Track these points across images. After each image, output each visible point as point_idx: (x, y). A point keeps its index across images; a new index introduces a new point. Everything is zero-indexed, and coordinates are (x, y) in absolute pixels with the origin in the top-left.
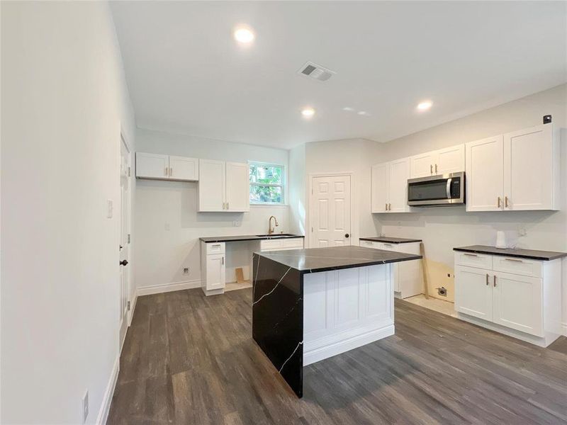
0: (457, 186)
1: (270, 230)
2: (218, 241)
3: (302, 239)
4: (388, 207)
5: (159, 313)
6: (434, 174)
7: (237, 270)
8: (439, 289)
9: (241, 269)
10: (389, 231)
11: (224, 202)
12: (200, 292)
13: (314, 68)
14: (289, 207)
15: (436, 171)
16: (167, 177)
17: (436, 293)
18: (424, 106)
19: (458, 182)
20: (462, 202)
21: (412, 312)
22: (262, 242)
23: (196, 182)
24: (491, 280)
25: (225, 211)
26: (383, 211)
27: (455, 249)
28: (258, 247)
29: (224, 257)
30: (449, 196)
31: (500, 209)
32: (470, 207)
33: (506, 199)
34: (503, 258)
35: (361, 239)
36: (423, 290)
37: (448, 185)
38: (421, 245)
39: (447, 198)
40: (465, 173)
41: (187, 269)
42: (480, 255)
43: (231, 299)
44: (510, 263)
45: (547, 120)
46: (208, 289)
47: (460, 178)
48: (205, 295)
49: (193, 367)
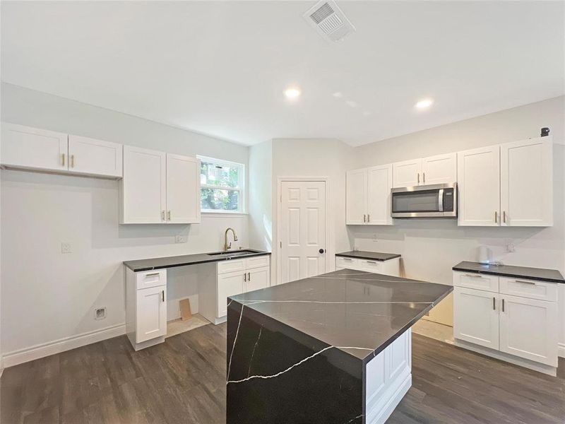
0: (450, 198)
1: (226, 245)
2: (156, 268)
3: (268, 257)
4: (367, 218)
6: (422, 184)
7: (181, 302)
10: (363, 245)
11: (164, 209)
12: (124, 343)
14: (249, 216)
15: (424, 181)
16: (65, 169)
18: (424, 104)
19: (450, 194)
20: (455, 215)
22: (220, 263)
23: (119, 180)
25: (164, 222)
26: (360, 222)
27: (454, 269)
28: (215, 270)
29: (165, 289)
30: (441, 209)
31: (496, 225)
32: (462, 222)
33: (504, 214)
34: (513, 280)
35: (336, 255)
37: (441, 197)
38: (400, 260)
39: (438, 211)
40: (457, 184)
41: (103, 310)
42: (484, 276)
43: (176, 352)
44: (519, 285)
45: (545, 132)
46: (138, 342)
47: (453, 189)
48: (133, 349)
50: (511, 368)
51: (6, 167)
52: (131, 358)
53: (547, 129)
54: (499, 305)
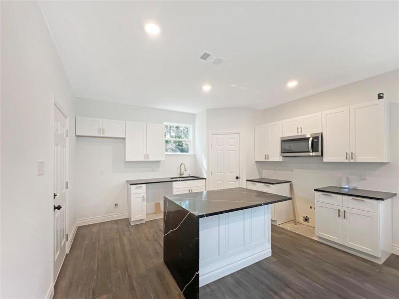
0: (316, 143)
1: (181, 173)
2: (140, 184)
3: (204, 180)
4: (267, 157)
5: (93, 241)
6: (300, 134)
7: (155, 203)
8: (304, 217)
9: (159, 203)
10: (268, 174)
11: (145, 153)
12: (127, 221)
13: (210, 55)
14: (195, 156)
15: (301, 132)
16: (101, 135)
17: (302, 220)
18: (292, 84)
19: (316, 140)
20: (320, 155)
21: (284, 236)
22: (174, 183)
23: (125, 138)
24: (342, 214)
25: (146, 160)
26: (263, 160)
27: (315, 190)
28: (171, 188)
29: (145, 195)
30: (311, 150)
31: (347, 161)
32: (326, 159)
33: (352, 153)
34: (351, 198)
35: (247, 180)
36: (292, 218)
37: (310, 142)
38: (290, 185)
39: (309, 152)
40: (322, 133)
41: (117, 204)
42: (333, 195)
43: (149, 227)
44: (355, 201)
45: (380, 96)
46: (132, 220)
47: (318, 137)
48: (130, 224)
49: (114, 290)
50: (350, 256)
51: (79, 136)
52: (128, 228)
53: (383, 94)
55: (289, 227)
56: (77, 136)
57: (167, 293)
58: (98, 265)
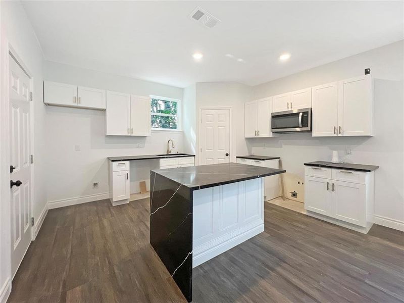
0: (306, 118)
1: (168, 150)
2: (123, 160)
3: (193, 157)
4: (257, 133)
5: (67, 225)
6: (290, 109)
7: (141, 183)
8: (292, 193)
9: (144, 182)
10: (257, 151)
11: (129, 127)
12: (108, 201)
13: (203, 14)
14: (183, 133)
15: (291, 107)
16: (76, 105)
17: (289, 195)
18: (285, 57)
19: (306, 115)
20: (310, 130)
21: (274, 211)
22: (161, 160)
23: (104, 110)
24: (330, 187)
25: (129, 135)
26: (253, 136)
27: (305, 164)
28: (158, 164)
29: (129, 172)
30: (300, 125)
31: (335, 135)
32: (315, 133)
33: (340, 128)
35: (237, 157)
36: (280, 194)
37: (300, 118)
38: (279, 161)
39: (298, 127)
40: (311, 109)
41: (97, 184)
44: (344, 174)
45: (367, 72)
46: (114, 200)
47: (308, 112)
48: (112, 205)
49: (91, 280)
51: (49, 105)
52: (110, 209)
53: (369, 69)
54: (331, 187)
55: (278, 203)
56: (45, 104)
57: (155, 278)
58: (72, 252)
